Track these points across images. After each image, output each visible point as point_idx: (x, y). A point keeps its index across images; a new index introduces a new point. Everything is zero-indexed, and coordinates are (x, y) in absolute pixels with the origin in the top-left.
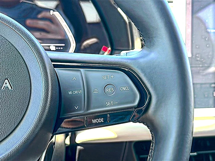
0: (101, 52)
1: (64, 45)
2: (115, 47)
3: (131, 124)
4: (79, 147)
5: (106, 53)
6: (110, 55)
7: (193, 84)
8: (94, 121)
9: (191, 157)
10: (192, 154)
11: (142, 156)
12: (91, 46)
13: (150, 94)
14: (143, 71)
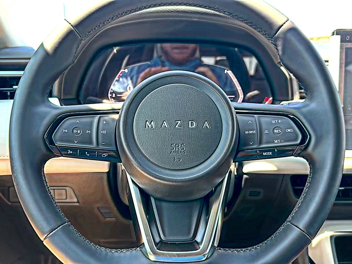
0: (264, 102)
1: (233, 96)
2: (276, 98)
3: (292, 157)
4: (245, 176)
5: (267, 103)
6: (272, 104)
7: (346, 130)
8: (265, 154)
9: (339, 190)
10: (340, 188)
11: (296, 188)
12: (253, 97)
13: (310, 135)
14: (305, 117)
